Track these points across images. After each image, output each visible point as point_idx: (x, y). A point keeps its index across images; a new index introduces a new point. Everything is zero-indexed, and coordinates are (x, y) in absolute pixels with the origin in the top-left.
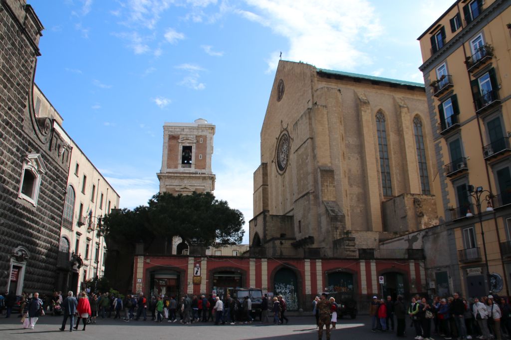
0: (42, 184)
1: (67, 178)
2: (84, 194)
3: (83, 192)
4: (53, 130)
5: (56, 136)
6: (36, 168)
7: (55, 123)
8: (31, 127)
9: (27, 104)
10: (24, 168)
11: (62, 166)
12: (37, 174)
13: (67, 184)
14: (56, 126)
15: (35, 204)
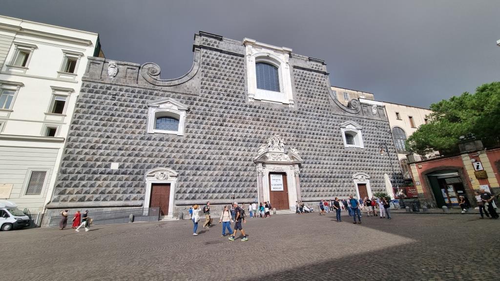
0: (364, 135)
1: (389, 125)
2: (416, 128)
3: (413, 127)
4: (361, 104)
5: (365, 105)
6: (353, 128)
9: (331, 101)
10: (343, 131)
11: (380, 119)
12: (356, 131)
13: (390, 128)
14: (361, 101)
15: (363, 147)
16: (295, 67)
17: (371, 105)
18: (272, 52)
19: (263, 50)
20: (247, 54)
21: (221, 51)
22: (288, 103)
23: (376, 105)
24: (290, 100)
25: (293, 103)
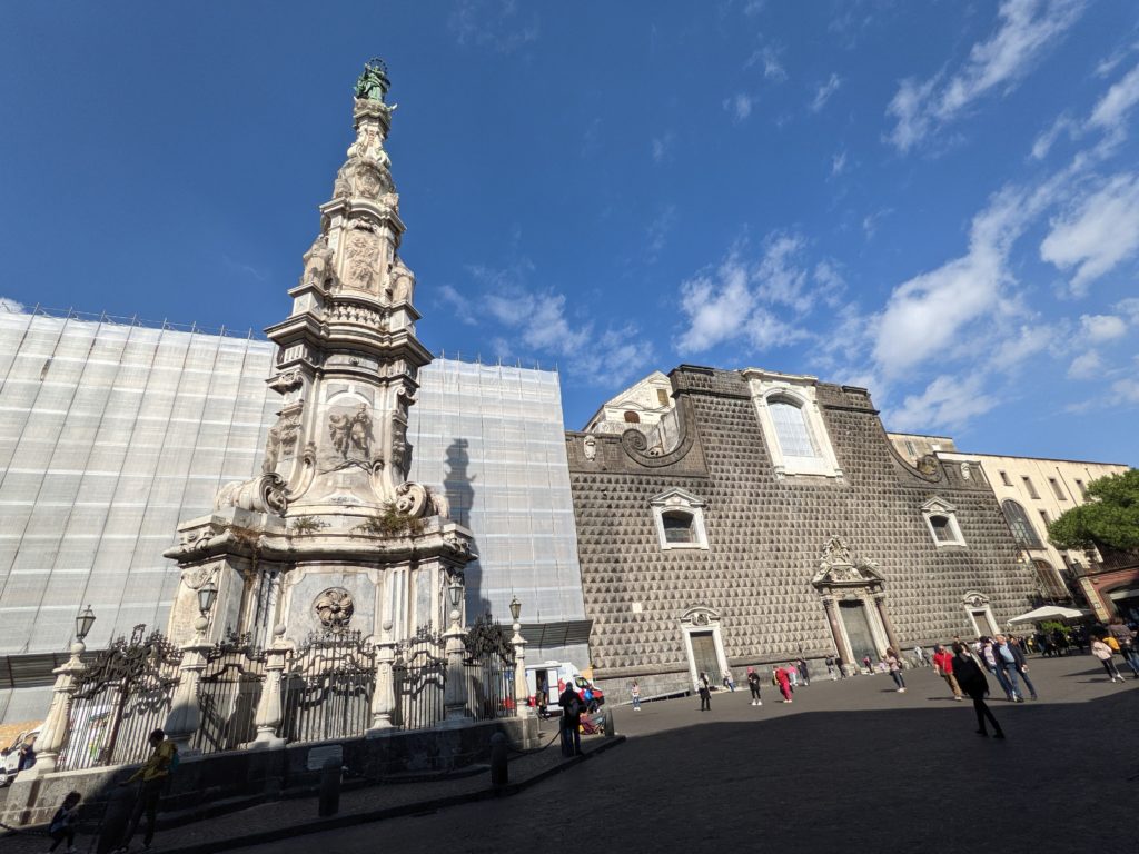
0: (959, 522)
1: (994, 497)
2: (1039, 498)
3: (1035, 497)
4: (941, 462)
5: (948, 464)
6: (942, 509)
7: (938, 455)
8: (912, 477)
9: (894, 462)
10: (927, 516)
11: (978, 488)
12: (945, 515)
13: (997, 503)
14: (942, 456)
15: (964, 544)
16: (828, 407)
17: (959, 463)
18: (786, 385)
19: (775, 383)
20: (754, 394)
21: (718, 395)
22: (834, 475)
23: (967, 462)
24: (836, 470)
25: (840, 473)
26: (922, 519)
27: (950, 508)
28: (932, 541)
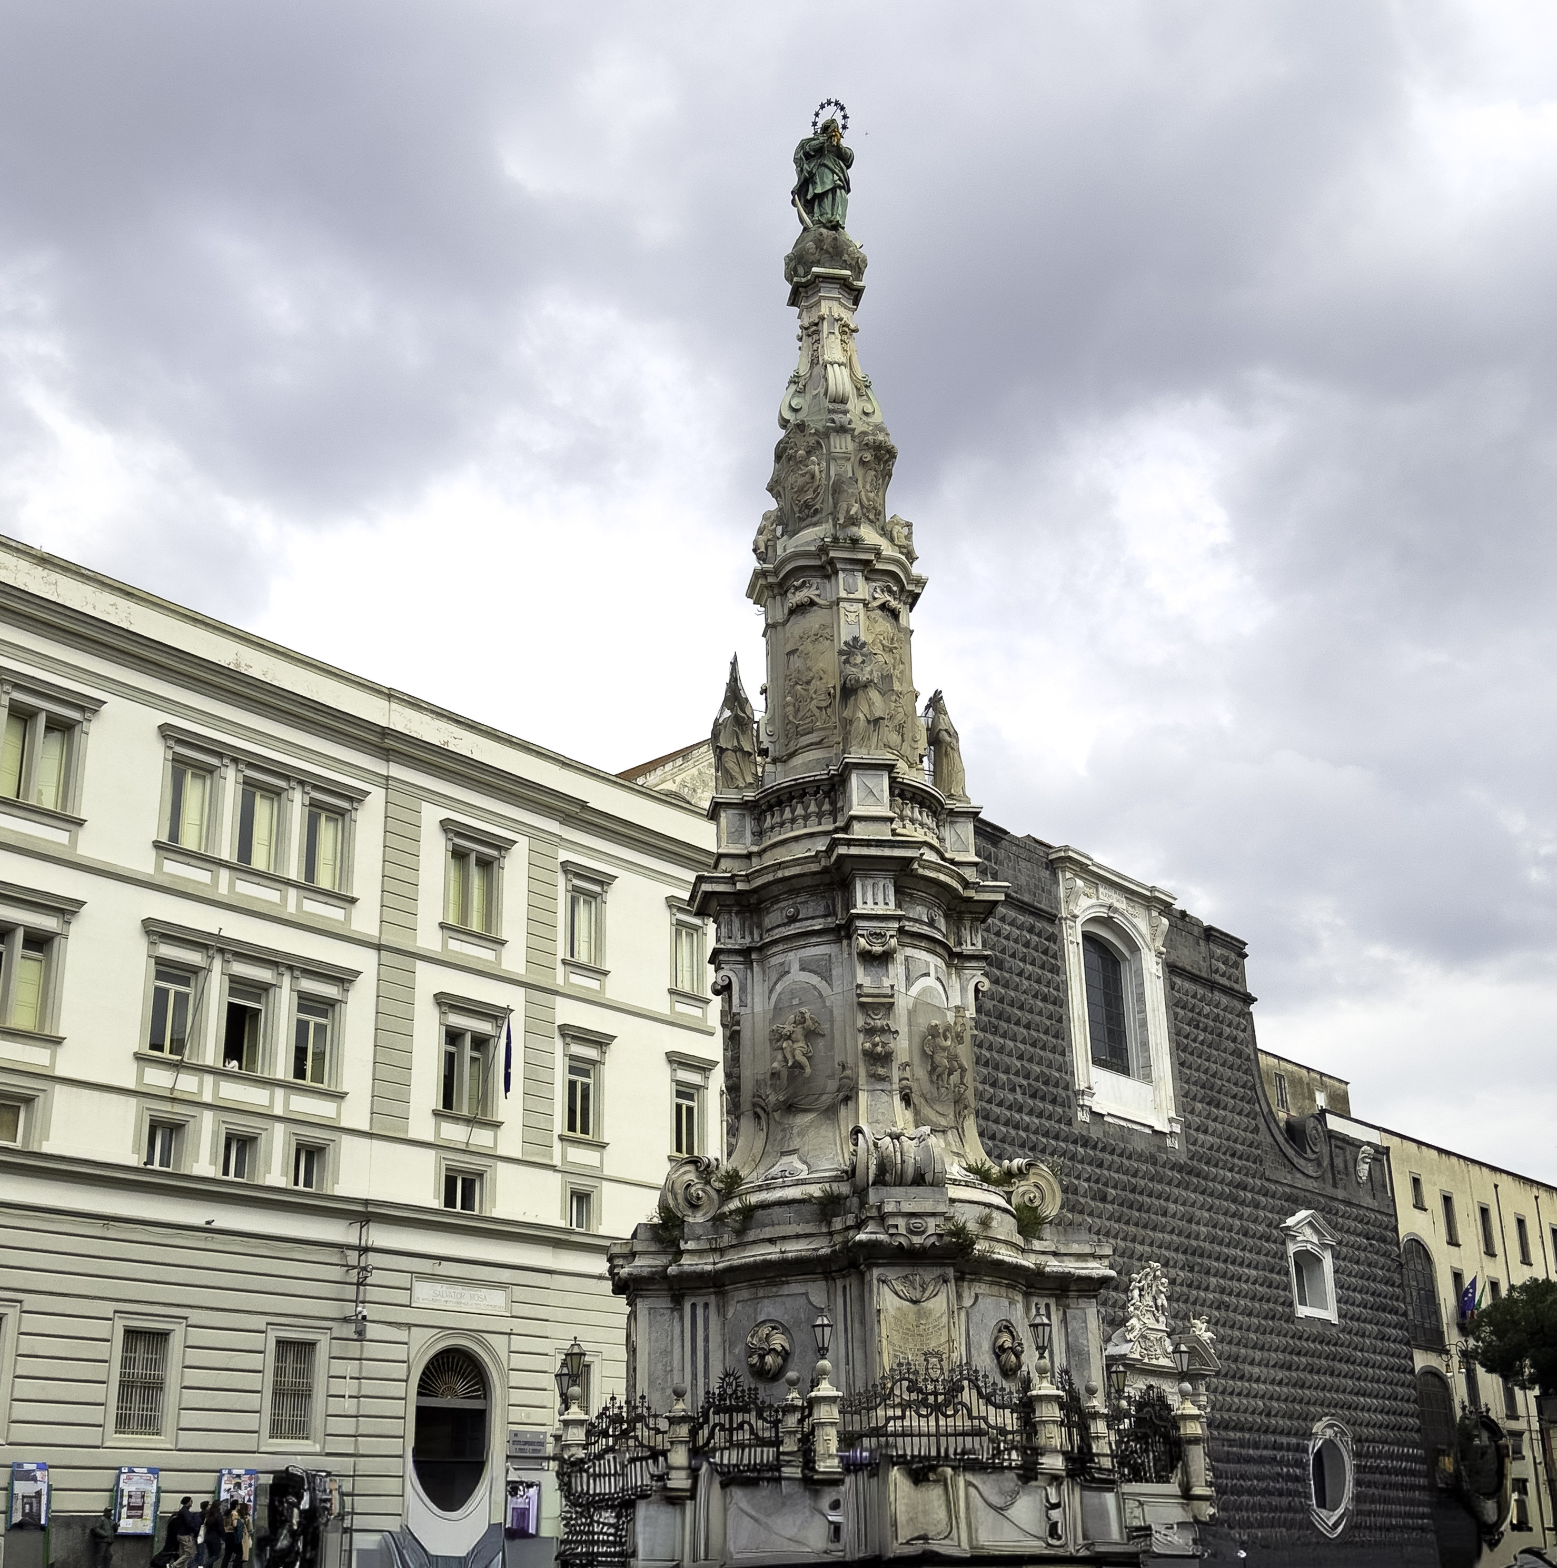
0: (1336, 1270)
1: (1395, 1229)
2: (1458, 1245)
3: (1453, 1242)
4: (1332, 1135)
5: (1339, 1143)
6: (1315, 1240)
7: (1329, 1117)
8: (1281, 1160)
10: (1290, 1251)
11: (1374, 1204)
12: (1317, 1252)
13: (1397, 1242)
14: (1330, 1122)
15: (1334, 1319)
16: (1176, 970)
17: (1356, 1144)
20: (1062, 911)
22: (1166, 1130)
23: (1369, 1144)
24: (1171, 1120)
25: (1177, 1128)
26: (1283, 1256)
27: (1329, 1240)
28: (1291, 1304)
